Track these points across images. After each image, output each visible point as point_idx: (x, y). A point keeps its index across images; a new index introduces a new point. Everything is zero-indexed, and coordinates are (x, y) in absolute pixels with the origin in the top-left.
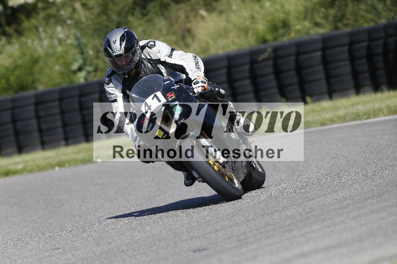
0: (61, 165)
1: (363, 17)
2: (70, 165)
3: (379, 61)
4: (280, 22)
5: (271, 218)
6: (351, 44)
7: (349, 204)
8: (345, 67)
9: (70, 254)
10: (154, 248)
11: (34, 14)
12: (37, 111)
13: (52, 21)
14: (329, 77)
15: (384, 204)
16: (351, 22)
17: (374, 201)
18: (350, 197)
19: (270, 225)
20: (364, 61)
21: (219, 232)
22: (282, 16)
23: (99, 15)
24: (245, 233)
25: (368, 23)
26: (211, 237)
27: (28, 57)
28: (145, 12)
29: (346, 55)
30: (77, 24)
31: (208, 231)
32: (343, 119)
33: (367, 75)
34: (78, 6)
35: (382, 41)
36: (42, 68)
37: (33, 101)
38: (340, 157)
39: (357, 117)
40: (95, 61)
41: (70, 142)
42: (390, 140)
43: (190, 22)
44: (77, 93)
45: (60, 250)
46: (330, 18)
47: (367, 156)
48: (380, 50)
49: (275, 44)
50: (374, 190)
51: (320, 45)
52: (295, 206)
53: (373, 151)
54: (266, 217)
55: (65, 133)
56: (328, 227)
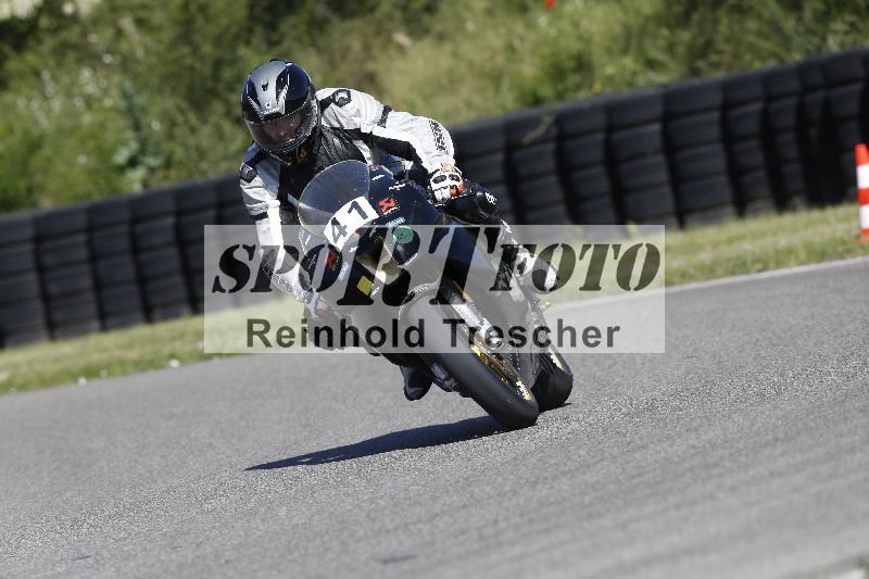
0: (91, 373)
1: (752, 47)
2: (111, 374)
3: (788, 143)
4: (570, 58)
5: (552, 487)
6: (727, 106)
7: (722, 458)
8: (712, 159)
9: (113, 569)
10: (296, 555)
11: (31, 42)
12: (37, 254)
13: (71, 56)
14: (677, 180)
15: (799, 458)
16: (726, 59)
17: (778, 450)
18: (726, 442)
19: (552, 504)
20: (755, 143)
21: (438, 519)
22: (574, 46)
23: (173, 44)
24: (496, 522)
25: (762, 59)
26: (420, 531)
27: (18, 136)
28: (274, 37)
29: (715, 132)
30: (126, 63)
31: (415, 518)
32: (710, 271)
33: (761, 174)
34: (127, 23)
35: (792, 102)
36: (49, 160)
37: (29, 232)
38: (703, 354)
39: (740, 266)
40: (166, 146)
41: (110, 321)
42: (812, 317)
43: (373, 59)
44: (125, 215)
45: (90, 561)
46: (681, 50)
47: (763, 353)
48: (788, 120)
49: (558, 106)
50: (777, 427)
51: (658, 110)
52: (605, 463)
53: (775, 341)
54: (540, 486)
55: (100, 303)
56: (678, 507)
